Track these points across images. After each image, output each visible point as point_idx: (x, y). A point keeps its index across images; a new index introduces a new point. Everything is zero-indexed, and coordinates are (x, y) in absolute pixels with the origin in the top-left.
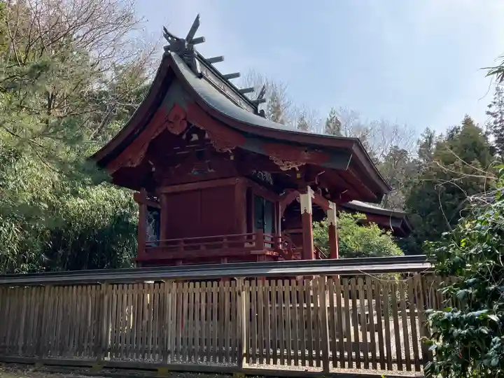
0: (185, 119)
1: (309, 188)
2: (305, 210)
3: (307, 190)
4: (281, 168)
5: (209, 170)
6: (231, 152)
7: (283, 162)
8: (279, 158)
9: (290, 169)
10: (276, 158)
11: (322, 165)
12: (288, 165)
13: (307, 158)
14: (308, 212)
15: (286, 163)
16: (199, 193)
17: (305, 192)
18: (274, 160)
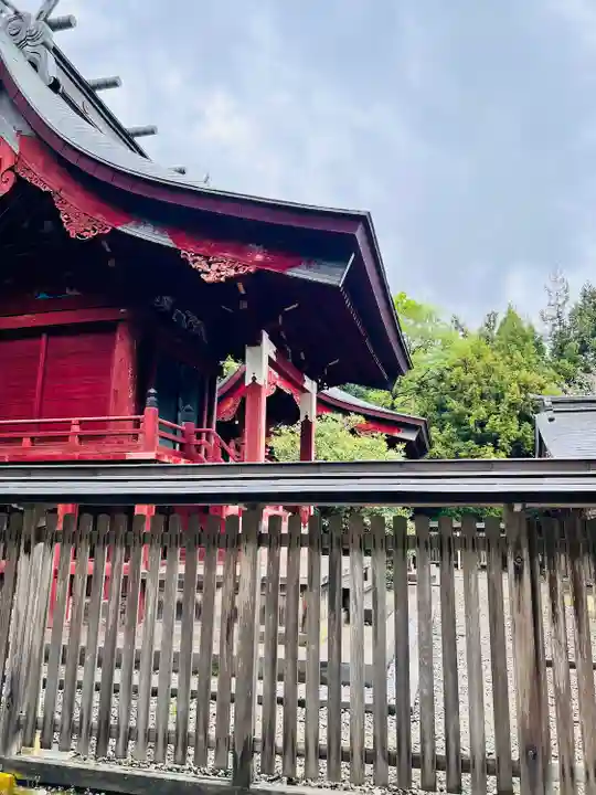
0: (11, 169)
1: (265, 336)
2: (254, 379)
3: (261, 339)
4: (203, 276)
5: (69, 292)
6: (108, 250)
7: (210, 264)
8: (200, 256)
9: (222, 279)
10: (196, 255)
11: (289, 273)
12: (218, 271)
13: (259, 257)
14: (260, 381)
15: (215, 267)
16: (44, 336)
17: (257, 342)
18: (190, 259)
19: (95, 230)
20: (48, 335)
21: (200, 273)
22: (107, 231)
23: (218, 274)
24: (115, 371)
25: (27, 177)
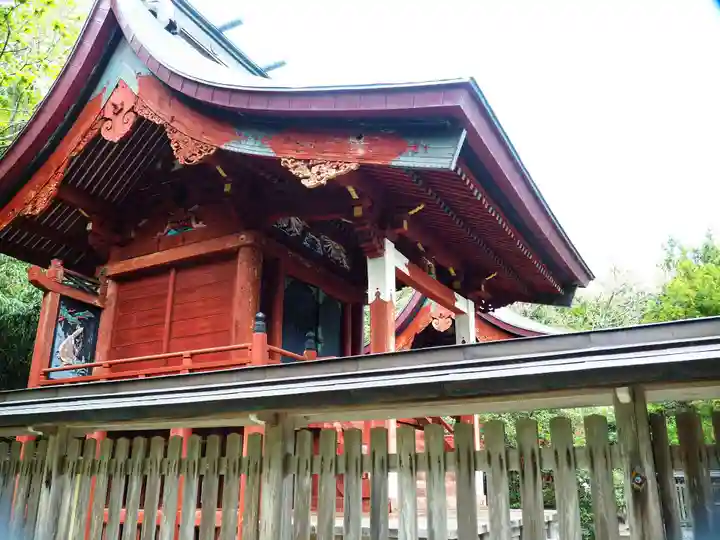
0: (132, 109)
1: (389, 246)
2: (378, 294)
3: (382, 247)
4: (304, 182)
5: (195, 226)
6: (224, 175)
7: (310, 168)
8: (300, 160)
9: (323, 182)
10: (296, 160)
11: (394, 164)
12: (319, 173)
13: (361, 152)
14: (385, 297)
15: (315, 169)
16: (173, 273)
17: (378, 252)
18: (290, 166)
19: (200, 152)
20: (177, 271)
21: (300, 179)
22: (212, 152)
23: (319, 177)
24: (236, 301)
25: (144, 114)
